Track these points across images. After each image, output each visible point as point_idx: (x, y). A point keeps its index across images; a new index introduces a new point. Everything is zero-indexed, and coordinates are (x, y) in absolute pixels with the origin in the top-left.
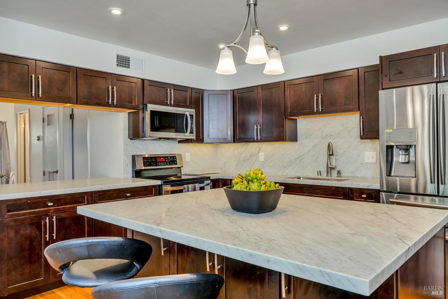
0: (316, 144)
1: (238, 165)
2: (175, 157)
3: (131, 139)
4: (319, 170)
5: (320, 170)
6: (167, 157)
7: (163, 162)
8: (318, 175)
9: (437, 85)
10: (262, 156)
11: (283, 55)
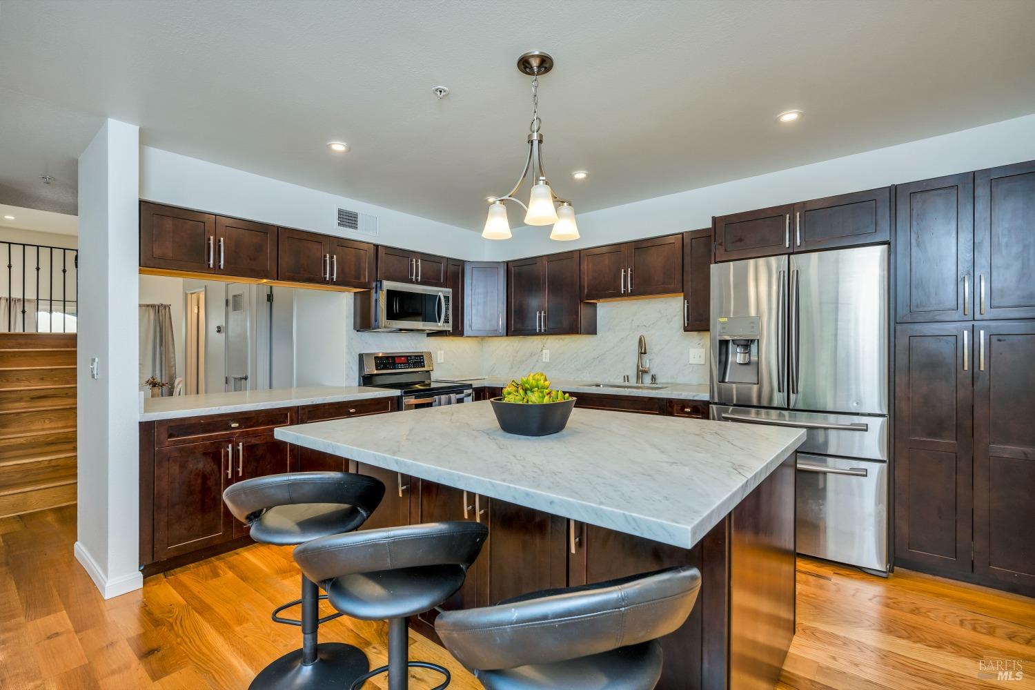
0: (622, 338)
1: (512, 368)
2: (423, 356)
3: (358, 331)
4: (626, 374)
5: (628, 374)
6: (410, 356)
7: (404, 364)
8: (625, 381)
9: (789, 258)
10: (546, 355)
11: (578, 214)
